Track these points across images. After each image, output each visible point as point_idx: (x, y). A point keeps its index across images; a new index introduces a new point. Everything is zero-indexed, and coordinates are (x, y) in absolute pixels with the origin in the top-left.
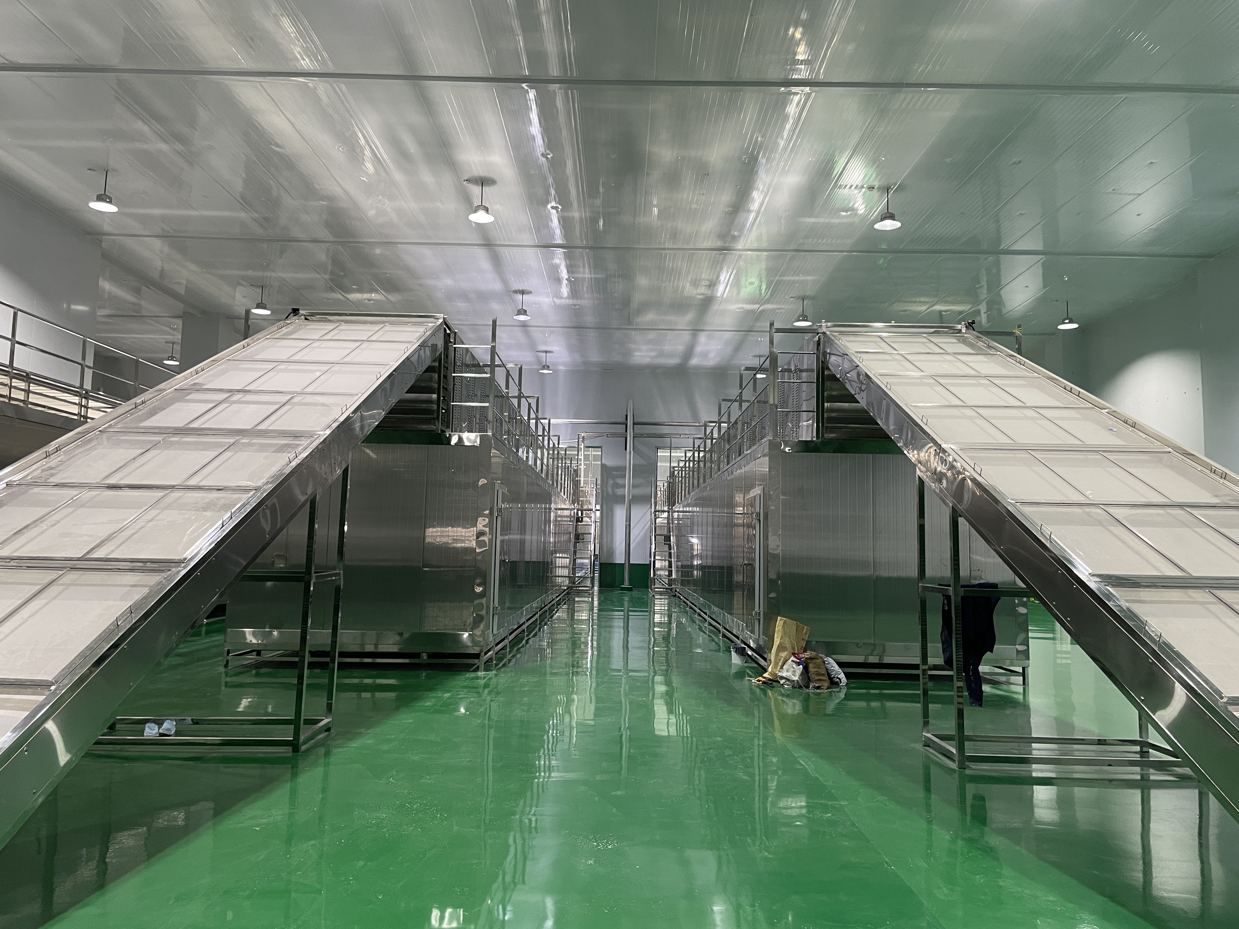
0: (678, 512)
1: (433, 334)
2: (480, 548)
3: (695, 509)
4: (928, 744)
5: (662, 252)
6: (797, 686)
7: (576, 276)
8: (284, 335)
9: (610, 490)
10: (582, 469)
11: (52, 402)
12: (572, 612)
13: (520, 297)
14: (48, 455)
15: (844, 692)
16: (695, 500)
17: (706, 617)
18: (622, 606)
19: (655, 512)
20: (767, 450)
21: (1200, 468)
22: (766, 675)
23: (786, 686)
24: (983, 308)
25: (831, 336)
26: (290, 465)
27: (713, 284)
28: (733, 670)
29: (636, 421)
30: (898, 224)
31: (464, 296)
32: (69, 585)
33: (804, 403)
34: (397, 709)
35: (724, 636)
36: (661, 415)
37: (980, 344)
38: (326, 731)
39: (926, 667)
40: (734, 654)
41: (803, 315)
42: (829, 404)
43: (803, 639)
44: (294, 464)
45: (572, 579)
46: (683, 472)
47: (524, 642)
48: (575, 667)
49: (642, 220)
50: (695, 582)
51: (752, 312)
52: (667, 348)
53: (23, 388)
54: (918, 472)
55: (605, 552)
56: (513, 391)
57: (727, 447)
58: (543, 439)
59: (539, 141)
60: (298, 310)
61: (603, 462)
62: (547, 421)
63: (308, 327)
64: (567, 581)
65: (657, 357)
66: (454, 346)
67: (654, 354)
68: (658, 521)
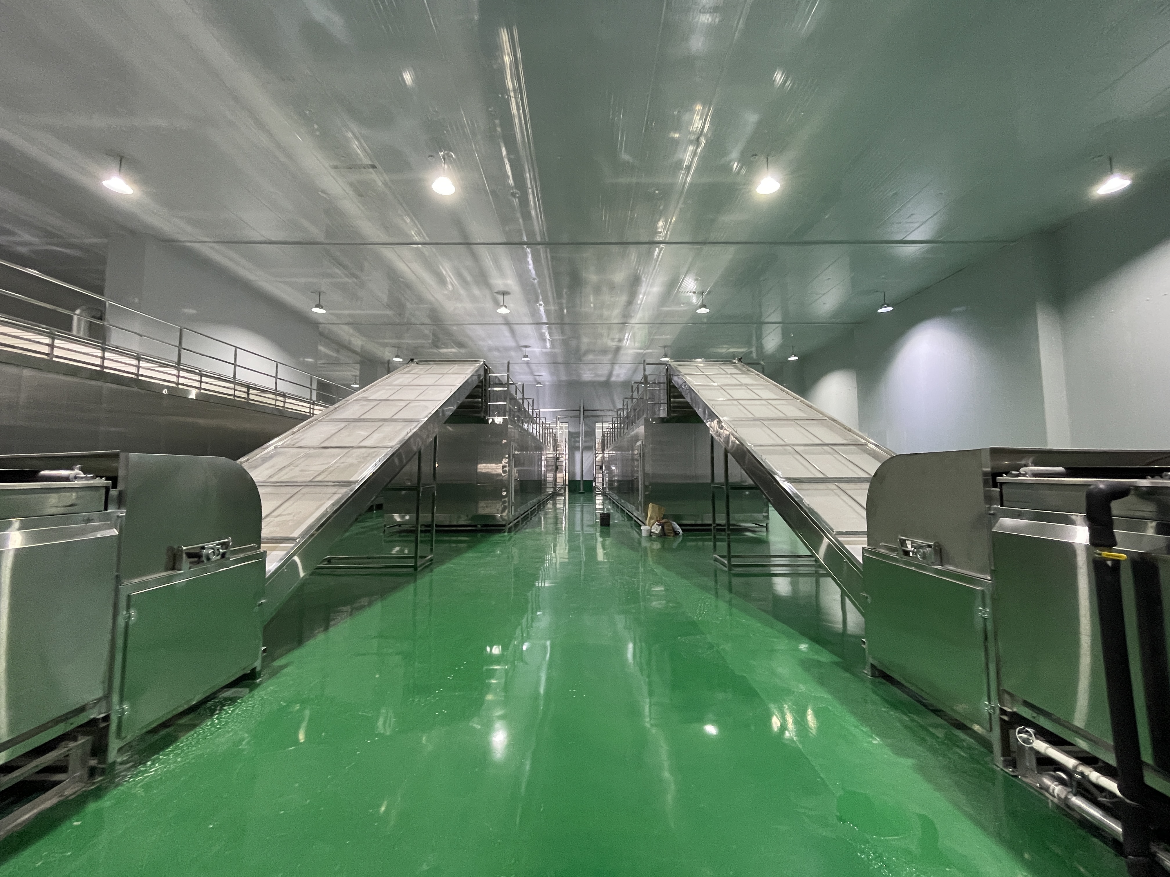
0: (606, 454)
1: (479, 370)
2: (504, 473)
3: (614, 452)
4: (716, 560)
5: (594, 325)
6: (659, 536)
7: (553, 338)
8: (406, 372)
9: (573, 444)
10: (558, 434)
12: (555, 504)
13: (524, 349)
14: (294, 433)
16: (614, 448)
18: (580, 501)
19: (596, 454)
20: (643, 423)
21: (839, 427)
24: (754, 349)
25: (674, 366)
27: (620, 340)
29: (584, 409)
30: (708, 310)
31: (497, 349)
32: (304, 494)
33: (662, 400)
36: (597, 406)
37: (744, 369)
38: (430, 561)
39: (715, 525)
41: (665, 354)
42: (673, 400)
43: (662, 514)
44: (410, 435)
45: (554, 488)
46: (608, 435)
47: (529, 519)
48: (557, 530)
49: (585, 310)
50: (615, 488)
51: (640, 354)
52: (600, 372)
53: (282, 400)
54: (711, 432)
55: (571, 474)
56: (519, 397)
57: (627, 421)
58: (537, 419)
59: (533, 272)
60: (413, 359)
61: (569, 430)
62: (538, 410)
63: (418, 368)
64: (552, 490)
65: (594, 377)
66: (489, 375)
67: (593, 375)
68: (597, 459)
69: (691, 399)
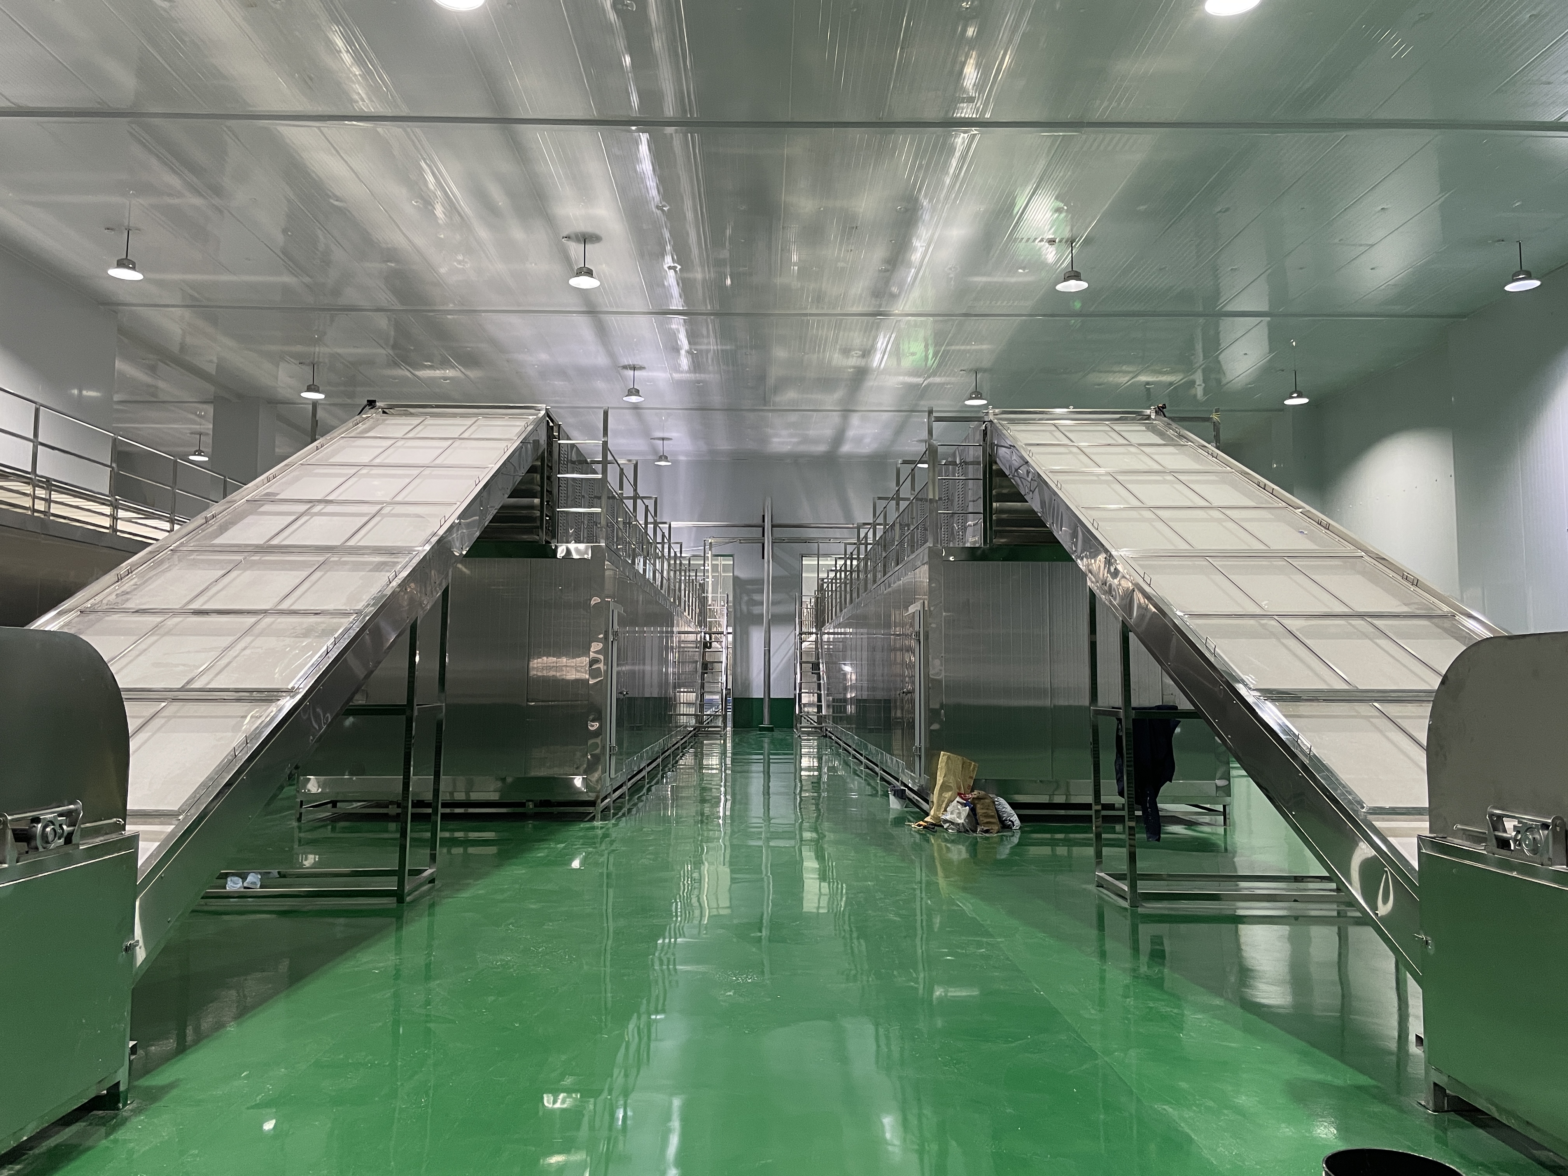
0: (829, 633)
1: (535, 430)
2: (593, 678)
3: (848, 630)
4: (1101, 883)
5: (803, 318)
6: (962, 829)
7: (698, 347)
8: (362, 432)
9: (744, 608)
10: (710, 583)
11: (76, 512)
12: (699, 757)
13: (631, 373)
14: (119, 578)
15: (1018, 836)
16: (848, 619)
17: (862, 758)
18: (762, 748)
19: (801, 634)
20: (926, 559)
21: (1391, 574)
22: (928, 819)
23: (950, 831)
24: (1198, 377)
25: (998, 425)
26: (391, 585)
27: (867, 353)
28: (892, 816)
29: (774, 523)
30: (1085, 285)
31: (562, 372)
32: (169, 718)
33: (971, 504)
34: (499, 866)
35: (883, 779)
36: (805, 515)
37: (1170, 432)
38: (430, 882)
39: (1099, 807)
40: (891, 797)
41: (976, 391)
42: (998, 504)
43: (971, 778)
44: (395, 584)
45: (699, 718)
46: (834, 585)
47: (645, 790)
48: (707, 818)
49: (779, 281)
50: (849, 719)
51: (918, 386)
52: (812, 433)
53: (43, 496)
54: (1089, 583)
55: (740, 683)
56: (628, 492)
57: (884, 554)
58: (663, 548)
59: (654, 189)
60: (375, 401)
61: (735, 574)
62: (667, 526)
63: (387, 422)
64: (694, 721)
65: (799, 443)
66: (559, 442)
67: (795, 440)
68: (804, 645)
69: (1043, 503)
